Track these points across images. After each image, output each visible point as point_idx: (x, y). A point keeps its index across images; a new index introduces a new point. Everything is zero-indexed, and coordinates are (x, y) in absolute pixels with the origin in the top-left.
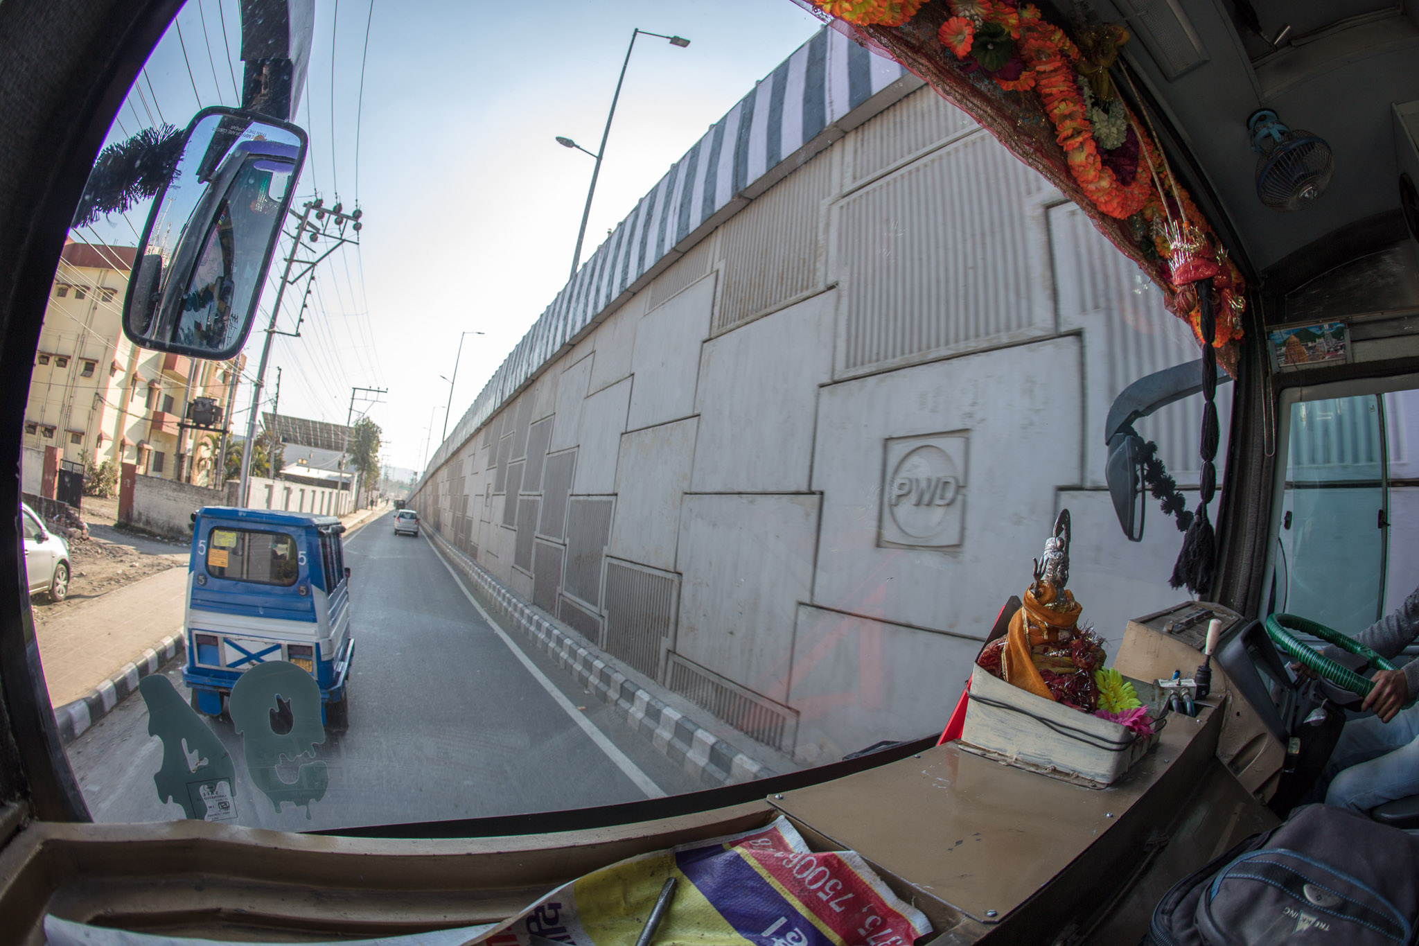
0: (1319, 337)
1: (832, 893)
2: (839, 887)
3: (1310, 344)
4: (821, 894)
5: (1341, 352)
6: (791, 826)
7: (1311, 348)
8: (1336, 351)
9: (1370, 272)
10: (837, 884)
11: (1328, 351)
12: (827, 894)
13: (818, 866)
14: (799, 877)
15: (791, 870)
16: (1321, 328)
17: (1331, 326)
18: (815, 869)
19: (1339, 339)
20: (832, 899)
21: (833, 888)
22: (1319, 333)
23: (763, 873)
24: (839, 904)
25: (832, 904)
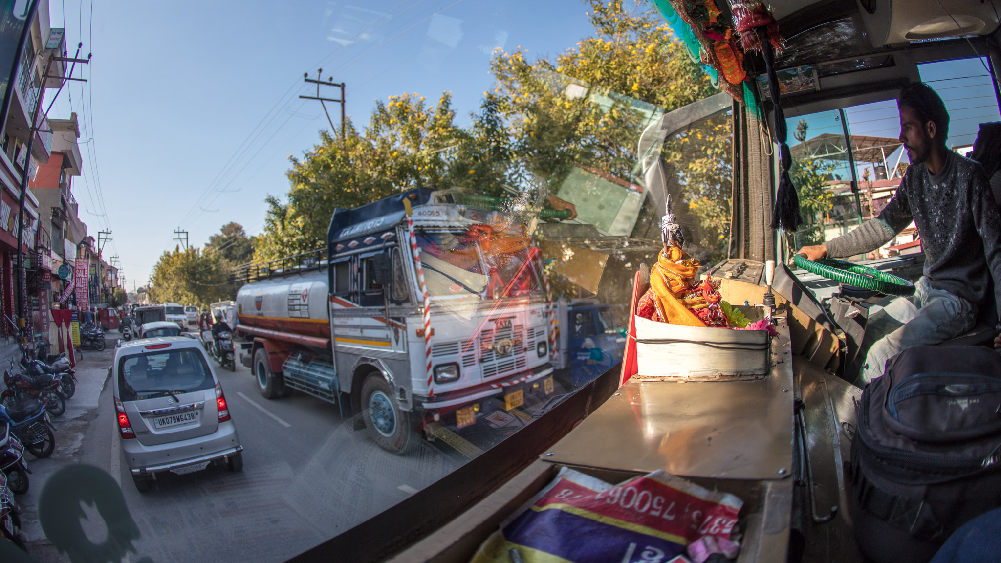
0: (794, 76)
1: (660, 508)
2: (663, 501)
3: (788, 81)
4: (653, 513)
5: (811, 84)
6: (577, 473)
7: (789, 84)
8: (808, 84)
9: (829, 34)
10: (659, 501)
11: (802, 85)
12: (657, 510)
13: (639, 492)
14: (628, 506)
15: (617, 504)
16: (795, 70)
17: (803, 69)
18: (637, 496)
19: (809, 76)
20: (663, 511)
21: (659, 504)
22: (795, 73)
23: (594, 516)
24: (670, 513)
25: (665, 516)
